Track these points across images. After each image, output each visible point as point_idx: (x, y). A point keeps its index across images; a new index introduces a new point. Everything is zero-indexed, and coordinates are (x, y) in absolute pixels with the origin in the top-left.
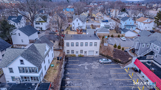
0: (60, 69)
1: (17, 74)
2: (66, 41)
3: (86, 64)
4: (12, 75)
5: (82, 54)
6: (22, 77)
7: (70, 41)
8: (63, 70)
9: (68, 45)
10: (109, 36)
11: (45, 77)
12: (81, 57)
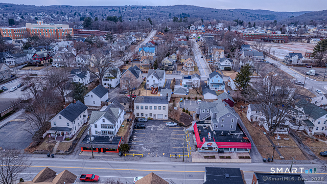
0: (129, 128)
1: (99, 129)
2: (135, 105)
3: (153, 126)
4: (96, 129)
5: (151, 117)
6: (102, 132)
7: (140, 105)
8: (131, 130)
9: (138, 108)
10: (185, 98)
11: (117, 133)
12: (149, 120)
